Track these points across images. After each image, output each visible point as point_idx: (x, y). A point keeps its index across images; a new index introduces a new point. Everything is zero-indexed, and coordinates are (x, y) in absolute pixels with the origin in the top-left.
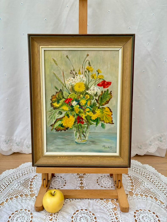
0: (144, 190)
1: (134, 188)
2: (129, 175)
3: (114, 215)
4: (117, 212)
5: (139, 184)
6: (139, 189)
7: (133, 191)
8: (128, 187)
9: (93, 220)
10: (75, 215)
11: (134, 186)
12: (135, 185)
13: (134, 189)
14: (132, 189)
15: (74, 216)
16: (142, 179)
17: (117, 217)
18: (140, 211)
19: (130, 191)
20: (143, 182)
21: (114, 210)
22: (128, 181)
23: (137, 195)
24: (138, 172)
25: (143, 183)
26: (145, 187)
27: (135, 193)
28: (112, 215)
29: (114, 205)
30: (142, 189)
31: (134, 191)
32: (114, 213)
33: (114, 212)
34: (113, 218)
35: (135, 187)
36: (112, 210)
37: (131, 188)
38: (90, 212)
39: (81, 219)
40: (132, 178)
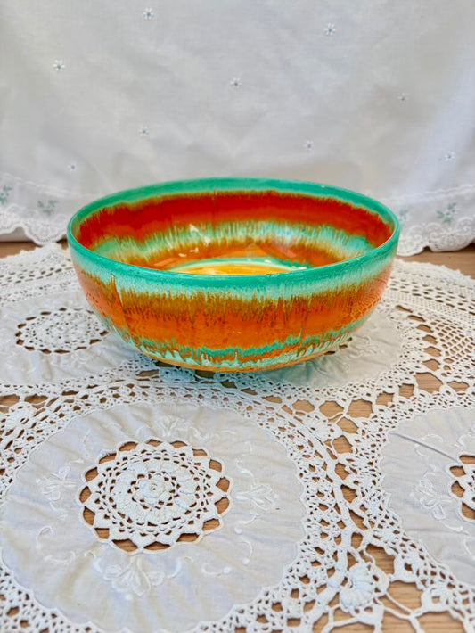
1: (440, 359)
2: (415, 314)
3: (331, 471)
4: (350, 460)
5: (466, 347)
6: (467, 363)
7: (437, 373)
8: (412, 354)
9: (210, 493)
10: (111, 463)
11: (443, 353)
12: (444, 350)
13: (444, 364)
14: (432, 364)
15: (102, 468)
19: (424, 369)
21: (333, 450)
22: (412, 333)
23: (459, 385)
24: (454, 302)
27: (450, 378)
28: (321, 474)
29: (334, 426)
31: (442, 370)
32: (332, 464)
33: (334, 457)
34: (325, 487)
35: (444, 356)
36: (323, 450)
37: (428, 357)
38: (197, 453)
39: (141, 483)
40: (428, 323)
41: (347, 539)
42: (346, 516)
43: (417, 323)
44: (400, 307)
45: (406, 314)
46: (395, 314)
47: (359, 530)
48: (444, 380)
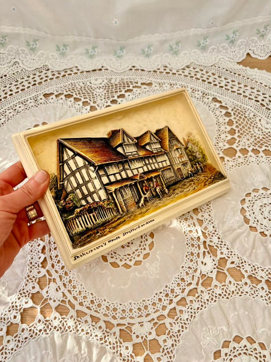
0: (261, 137)
1: (236, 136)
2: (223, 104)
5: (248, 126)
6: (248, 137)
7: (234, 146)
11: (237, 132)
12: (237, 129)
13: (238, 139)
14: (232, 141)
16: (255, 111)
17: (201, 218)
18: (253, 195)
19: (227, 146)
20: (258, 119)
22: (221, 120)
23: (244, 151)
25: (258, 121)
26: (264, 130)
27: (240, 148)
30: (257, 136)
37: (229, 137)
40: (229, 111)
41: (202, 246)
42: (200, 234)
43: (224, 111)
44: (215, 100)
45: (218, 105)
46: (212, 105)
47: (205, 240)
48: (238, 149)
